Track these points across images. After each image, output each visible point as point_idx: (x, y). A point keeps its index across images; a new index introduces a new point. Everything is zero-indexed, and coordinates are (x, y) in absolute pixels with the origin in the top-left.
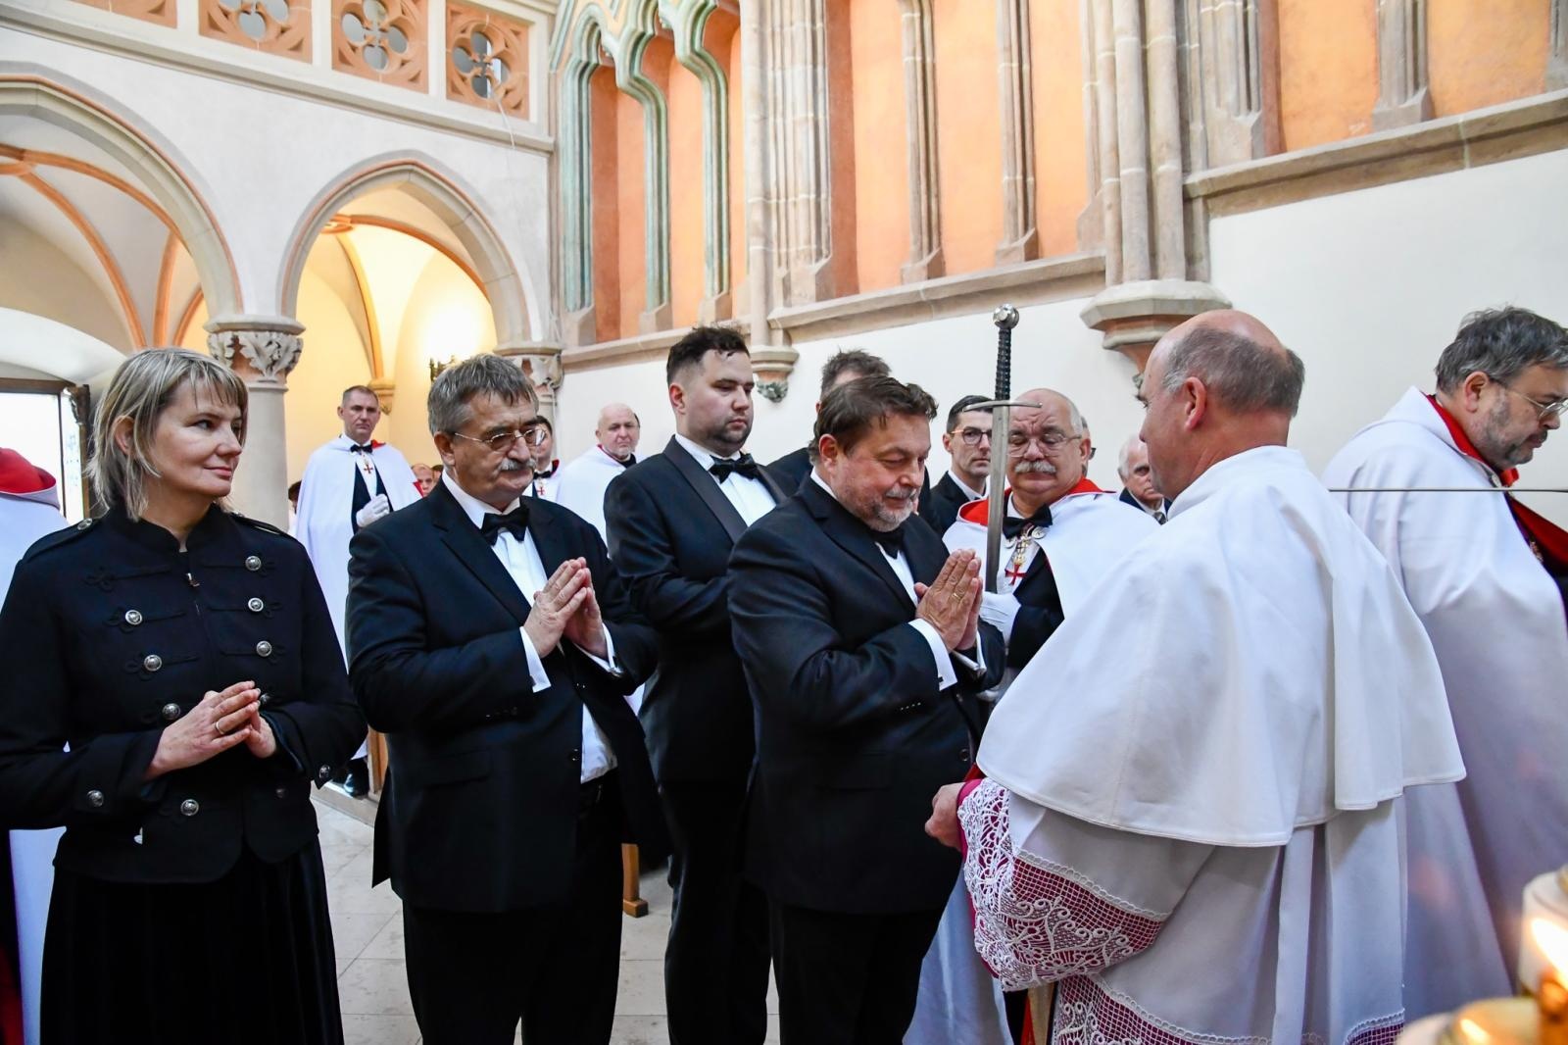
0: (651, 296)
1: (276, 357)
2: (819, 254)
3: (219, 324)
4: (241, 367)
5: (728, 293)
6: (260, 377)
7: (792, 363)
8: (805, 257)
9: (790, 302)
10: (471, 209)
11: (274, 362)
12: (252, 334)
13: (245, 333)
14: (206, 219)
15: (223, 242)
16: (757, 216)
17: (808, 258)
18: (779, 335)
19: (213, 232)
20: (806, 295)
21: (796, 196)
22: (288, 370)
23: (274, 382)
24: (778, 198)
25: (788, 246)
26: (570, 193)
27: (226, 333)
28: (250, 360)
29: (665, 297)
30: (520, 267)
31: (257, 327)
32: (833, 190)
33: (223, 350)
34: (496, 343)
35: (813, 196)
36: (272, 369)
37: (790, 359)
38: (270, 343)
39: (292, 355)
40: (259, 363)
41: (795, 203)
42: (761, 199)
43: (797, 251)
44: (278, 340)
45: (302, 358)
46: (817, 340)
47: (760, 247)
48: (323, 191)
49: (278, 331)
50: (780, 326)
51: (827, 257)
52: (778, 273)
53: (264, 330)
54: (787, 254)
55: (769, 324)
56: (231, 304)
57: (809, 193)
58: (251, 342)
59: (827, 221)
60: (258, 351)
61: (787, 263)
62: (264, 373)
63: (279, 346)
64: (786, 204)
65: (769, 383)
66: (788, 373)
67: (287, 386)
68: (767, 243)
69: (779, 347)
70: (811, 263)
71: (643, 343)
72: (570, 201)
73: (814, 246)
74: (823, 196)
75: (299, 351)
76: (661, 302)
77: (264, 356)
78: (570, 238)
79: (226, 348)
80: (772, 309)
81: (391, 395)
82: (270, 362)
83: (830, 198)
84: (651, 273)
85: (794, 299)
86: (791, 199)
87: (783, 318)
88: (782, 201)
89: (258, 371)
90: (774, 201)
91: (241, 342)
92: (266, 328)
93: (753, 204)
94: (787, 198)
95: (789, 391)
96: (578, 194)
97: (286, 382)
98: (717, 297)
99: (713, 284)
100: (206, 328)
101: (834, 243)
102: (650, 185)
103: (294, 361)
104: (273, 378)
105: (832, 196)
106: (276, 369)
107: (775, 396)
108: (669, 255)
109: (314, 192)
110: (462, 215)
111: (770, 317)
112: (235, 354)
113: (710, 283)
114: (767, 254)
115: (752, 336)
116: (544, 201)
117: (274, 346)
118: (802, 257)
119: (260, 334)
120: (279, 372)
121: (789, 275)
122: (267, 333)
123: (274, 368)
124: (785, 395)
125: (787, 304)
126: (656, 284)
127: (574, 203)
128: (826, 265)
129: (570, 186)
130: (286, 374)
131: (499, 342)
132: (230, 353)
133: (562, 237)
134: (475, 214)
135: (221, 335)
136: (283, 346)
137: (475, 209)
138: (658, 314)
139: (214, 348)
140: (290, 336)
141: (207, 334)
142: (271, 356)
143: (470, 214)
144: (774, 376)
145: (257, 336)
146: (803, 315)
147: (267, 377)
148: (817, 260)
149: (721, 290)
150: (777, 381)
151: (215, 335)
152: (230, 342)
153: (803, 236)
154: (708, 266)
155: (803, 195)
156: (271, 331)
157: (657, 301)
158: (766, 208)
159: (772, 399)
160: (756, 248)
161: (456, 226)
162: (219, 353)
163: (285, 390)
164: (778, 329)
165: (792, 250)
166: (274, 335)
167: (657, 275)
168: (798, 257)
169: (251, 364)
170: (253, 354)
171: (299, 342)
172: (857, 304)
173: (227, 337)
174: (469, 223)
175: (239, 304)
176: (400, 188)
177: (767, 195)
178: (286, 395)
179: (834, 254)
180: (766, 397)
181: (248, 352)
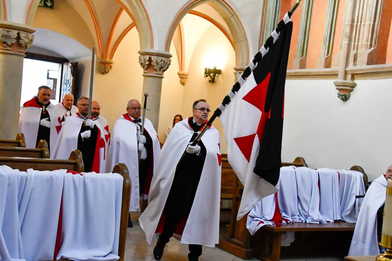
0: (299, 53)
1: (163, 66)
2: (371, 46)
3: (145, 52)
4: (150, 68)
5: (331, 56)
6: (156, 72)
7: (353, 87)
8: (365, 47)
9: (356, 64)
10: (233, 14)
11: (162, 68)
12: (156, 57)
13: (154, 56)
14: (145, 14)
15: (150, 23)
16: (348, 30)
17: (366, 47)
18: (349, 76)
19: (147, 19)
20: (363, 62)
21: (365, 22)
22: (165, 70)
23: (160, 74)
24: (357, 23)
25: (358, 42)
26: (272, 9)
27: (148, 56)
28: (154, 66)
29: (304, 54)
30: (249, 37)
31: (158, 55)
32: (381, 20)
33: (145, 61)
34: (235, 65)
35: (372, 23)
36: (160, 70)
37: (353, 86)
38: (162, 61)
39: (168, 65)
40: (157, 68)
41: (364, 25)
42: (350, 23)
43: (362, 44)
44: (164, 60)
45: (170, 67)
46: (365, 79)
47: (347, 42)
48: (184, 5)
49: (164, 57)
50: (350, 73)
51: (374, 47)
52: (352, 53)
53: (160, 56)
54: (358, 45)
55: (346, 72)
56: (150, 45)
57: (371, 21)
58: (156, 60)
59: (376, 32)
60: (157, 63)
61: (357, 48)
62: (158, 71)
63: (164, 62)
64: (360, 25)
65: (343, 94)
66: (351, 91)
67: (164, 76)
68: (350, 40)
69: (349, 80)
70: (367, 49)
71: (294, 73)
72: (271, 12)
73: (369, 43)
74: (377, 23)
75: (170, 64)
76: (302, 55)
77: (159, 65)
78: (269, 28)
79: (146, 61)
80: (348, 66)
81: (186, 78)
82: (161, 67)
83: (379, 24)
84: (300, 44)
85: (358, 62)
86: (363, 23)
87: (352, 70)
88: (359, 24)
89: (156, 70)
90: (355, 24)
91: (152, 60)
92: (161, 55)
93: (347, 25)
94: (361, 23)
95: (350, 97)
96: (274, 9)
97: (163, 74)
98: (326, 57)
99: (325, 52)
100: (139, 53)
101: (377, 42)
102: (304, 8)
103: (168, 68)
104: (160, 73)
105: (380, 23)
106: (162, 70)
107: (345, 99)
108: (308, 37)
109: (181, 6)
110: (230, 16)
111: (347, 69)
112: (149, 63)
113: (324, 51)
114: (349, 45)
115: (339, 75)
116: (261, 11)
117: (163, 62)
118: (364, 46)
119: (159, 58)
120: (162, 71)
121: (357, 53)
122: (161, 57)
123: (161, 69)
124: (349, 99)
125: (355, 65)
126: (301, 48)
127: (273, 13)
128: (373, 50)
129: (272, 6)
130: (164, 72)
131: (237, 65)
132: (147, 63)
133: (266, 26)
134: (235, 16)
135: (145, 56)
136: (166, 62)
137: (235, 14)
138: (300, 61)
139: (142, 60)
140: (168, 59)
141: (139, 55)
142: (161, 65)
143: (233, 15)
144: (345, 91)
145: (157, 58)
146: (360, 70)
147: (158, 72)
148: (370, 48)
149: (328, 54)
150: (346, 93)
151: (142, 56)
152: (148, 59)
153: (365, 38)
154: (324, 45)
155: (367, 22)
156: (162, 56)
157: (301, 55)
158: (352, 26)
159: (343, 100)
160: (345, 42)
161: (227, 20)
162: (143, 62)
163: (164, 78)
164: (350, 74)
165: (360, 44)
166: (163, 58)
167: (302, 45)
168: (362, 46)
169: (154, 68)
170: (156, 64)
171: (170, 60)
172: (383, 68)
173: (147, 57)
174: (232, 19)
175: (152, 46)
176: (209, 4)
177: (353, 21)
178: (163, 79)
179: (377, 47)
180: (341, 99)
181: (154, 63)
